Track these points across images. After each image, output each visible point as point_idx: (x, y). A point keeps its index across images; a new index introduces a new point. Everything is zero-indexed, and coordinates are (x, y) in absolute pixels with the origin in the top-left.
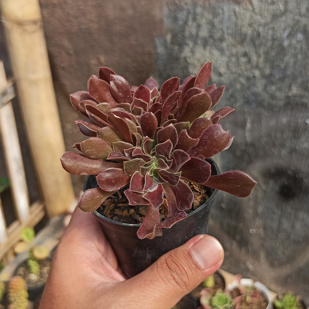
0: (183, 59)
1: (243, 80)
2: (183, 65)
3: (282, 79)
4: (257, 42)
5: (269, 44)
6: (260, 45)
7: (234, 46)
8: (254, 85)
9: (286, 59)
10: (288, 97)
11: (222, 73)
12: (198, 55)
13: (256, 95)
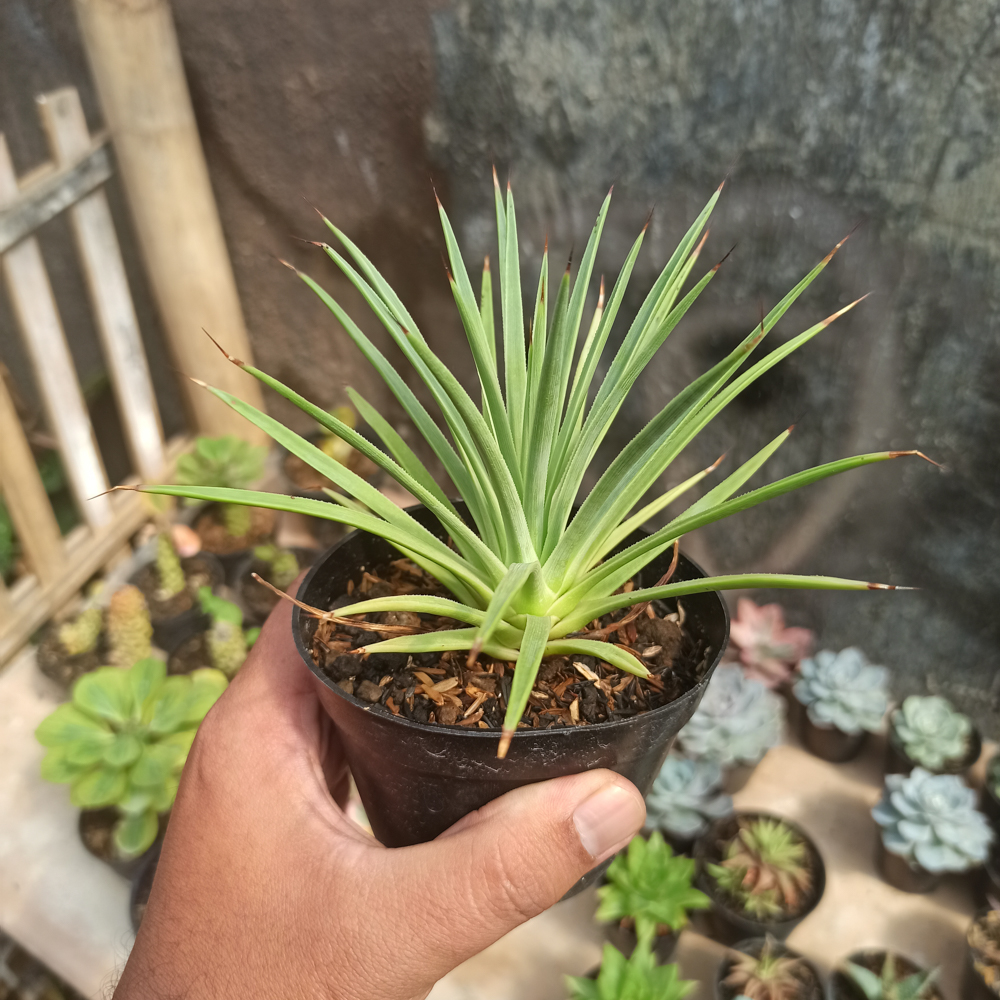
0: (499, 69)
1: (640, 115)
2: (499, 81)
3: (732, 108)
4: (672, 16)
5: (699, 18)
6: (679, 22)
7: (616, 27)
8: (668, 126)
9: (741, 55)
10: (747, 154)
11: (591, 98)
12: (533, 56)
13: (672, 151)
